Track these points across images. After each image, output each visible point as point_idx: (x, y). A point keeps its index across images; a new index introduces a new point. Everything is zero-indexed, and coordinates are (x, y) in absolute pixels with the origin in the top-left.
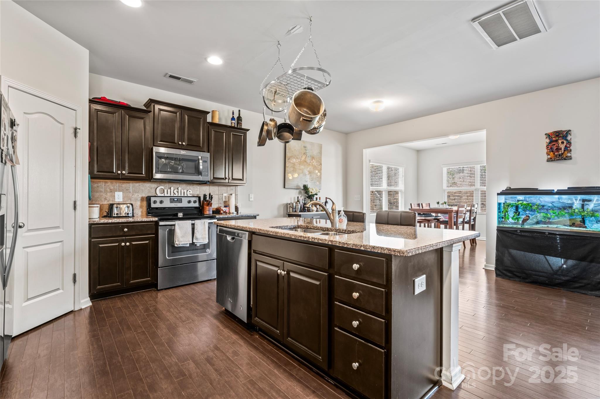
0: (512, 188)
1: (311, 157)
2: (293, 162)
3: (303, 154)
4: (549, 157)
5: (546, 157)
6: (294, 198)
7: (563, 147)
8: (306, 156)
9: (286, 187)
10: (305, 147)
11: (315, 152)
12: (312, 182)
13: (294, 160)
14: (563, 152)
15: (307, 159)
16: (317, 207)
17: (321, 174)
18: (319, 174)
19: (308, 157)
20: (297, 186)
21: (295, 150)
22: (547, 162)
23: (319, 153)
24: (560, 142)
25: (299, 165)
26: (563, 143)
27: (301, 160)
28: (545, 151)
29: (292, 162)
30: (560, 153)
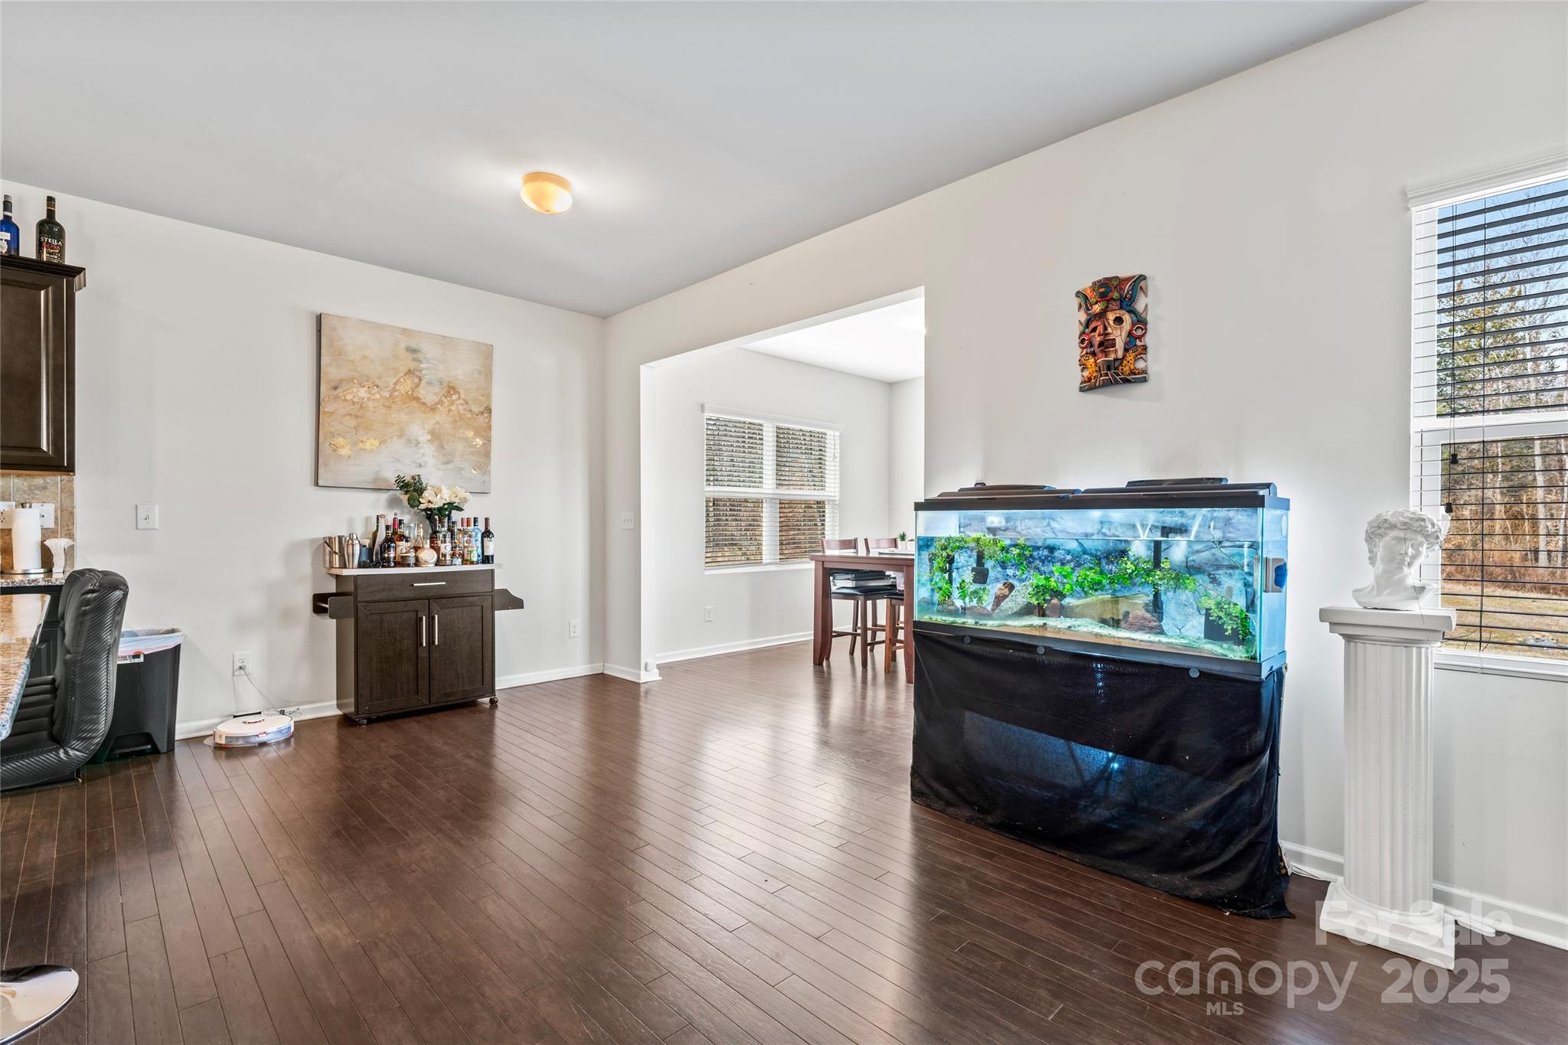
0: (988, 484)
1: (441, 383)
2: (356, 400)
3: (406, 375)
4: (1086, 374)
5: (1076, 376)
6: (367, 520)
7: (1119, 336)
8: (420, 380)
9: (321, 483)
10: (414, 351)
11: (462, 369)
12: (450, 466)
13: (363, 393)
14: (1120, 355)
15: (422, 392)
16: (443, 550)
17: (489, 441)
18: (479, 441)
19: (429, 383)
20: (375, 480)
21: (365, 357)
22: (1082, 393)
23: (480, 372)
24: (1111, 316)
25: (384, 411)
26: (1119, 320)
27: (396, 394)
28: (1075, 352)
29: (349, 397)
30: (1112, 357)
